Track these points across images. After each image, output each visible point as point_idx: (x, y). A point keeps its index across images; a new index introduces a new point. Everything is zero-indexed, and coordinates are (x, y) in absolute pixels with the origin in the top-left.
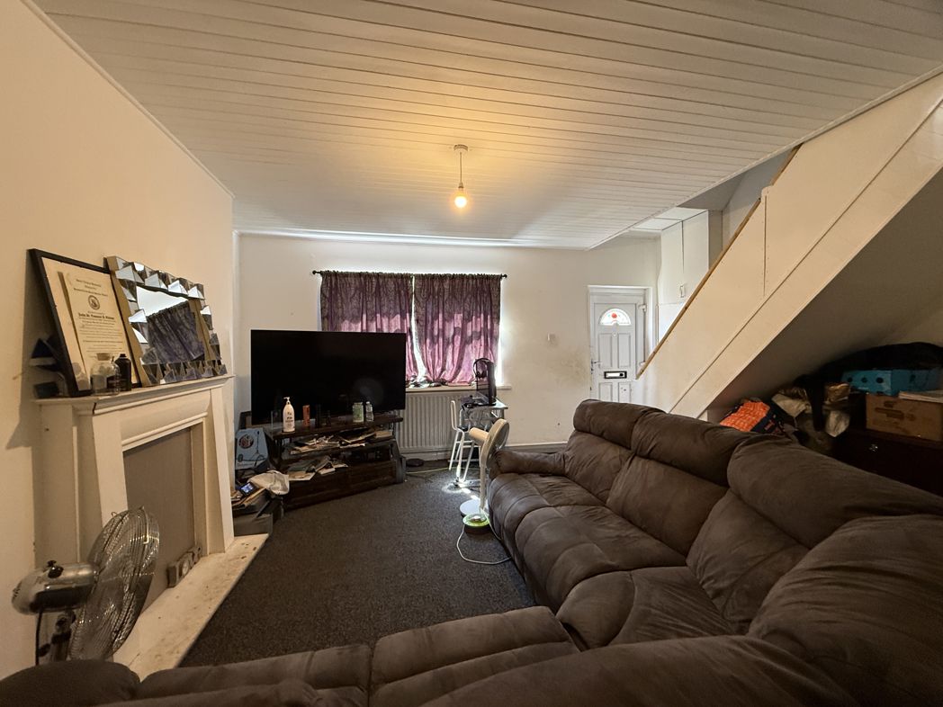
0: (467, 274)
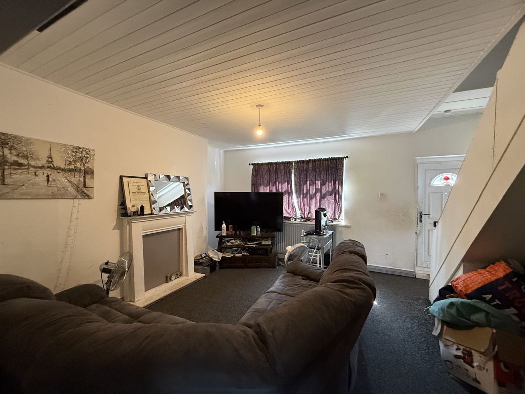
0: (323, 158)
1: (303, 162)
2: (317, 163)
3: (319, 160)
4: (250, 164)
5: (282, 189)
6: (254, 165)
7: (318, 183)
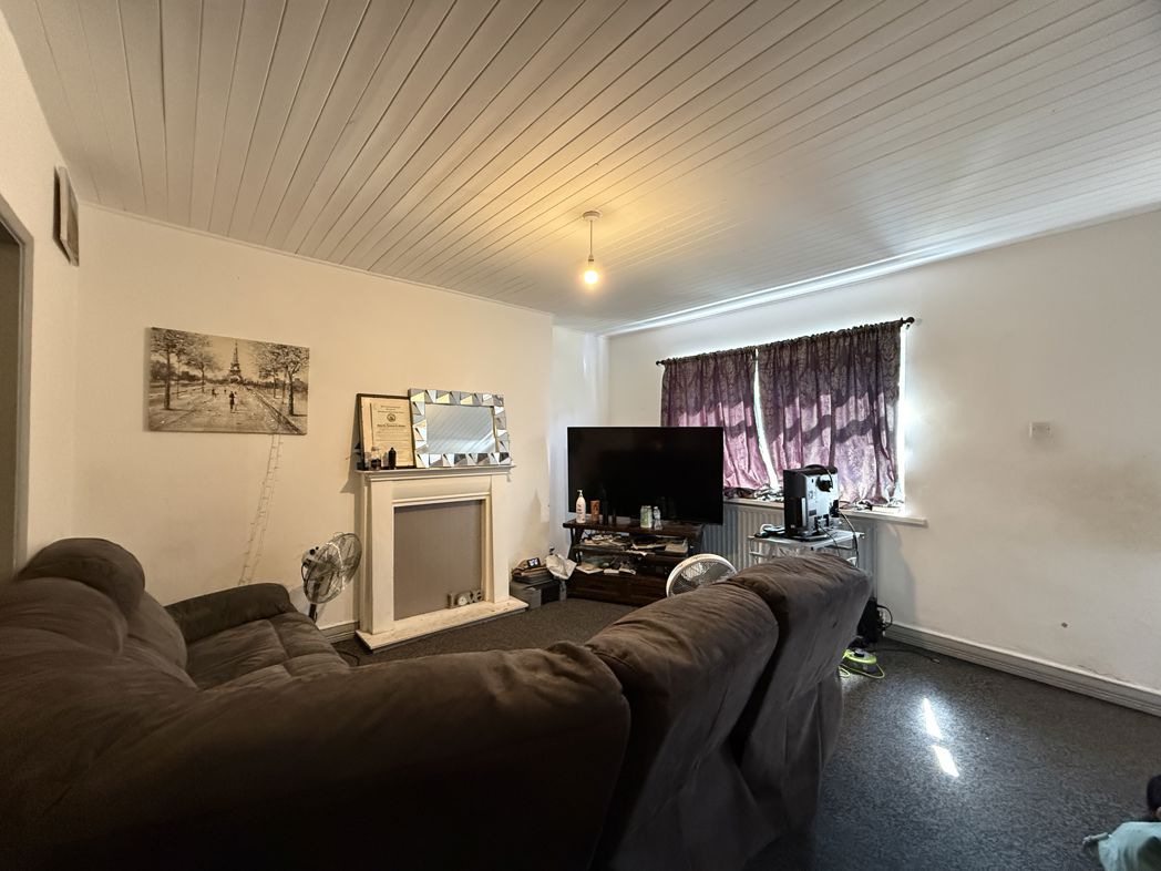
1: (781, 345)
2: (820, 345)
3: (826, 337)
4: (657, 363)
5: (730, 417)
6: (667, 363)
7: (826, 399)
